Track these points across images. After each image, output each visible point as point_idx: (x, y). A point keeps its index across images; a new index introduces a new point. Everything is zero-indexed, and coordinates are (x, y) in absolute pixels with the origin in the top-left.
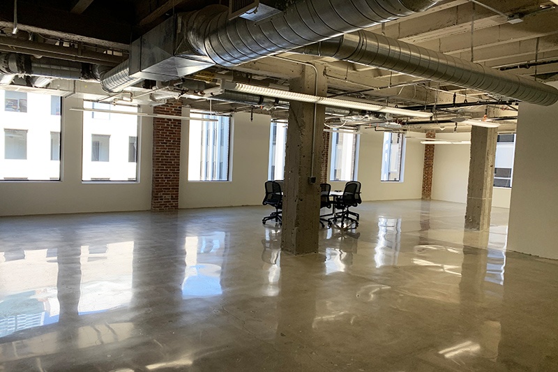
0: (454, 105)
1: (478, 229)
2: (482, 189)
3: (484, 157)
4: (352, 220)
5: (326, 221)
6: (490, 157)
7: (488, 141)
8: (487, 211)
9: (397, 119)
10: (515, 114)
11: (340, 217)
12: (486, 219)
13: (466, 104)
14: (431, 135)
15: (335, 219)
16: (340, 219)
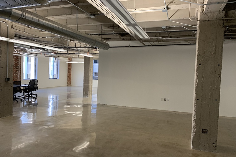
0: (76, 47)
1: (88, 96)
2: (88, 81)
3: (89, 69)
4: (34, 98)
5: (20, 99)
6: (91, 69)
7: (90, 62)
8: (91, 89)
9: (53, 52)
10: (98, 52)
11: (27, 96)
12: (91, 92)
13: (80, 47)
14: (70, 59)
15: (25, 98)
16: (27, 98)
